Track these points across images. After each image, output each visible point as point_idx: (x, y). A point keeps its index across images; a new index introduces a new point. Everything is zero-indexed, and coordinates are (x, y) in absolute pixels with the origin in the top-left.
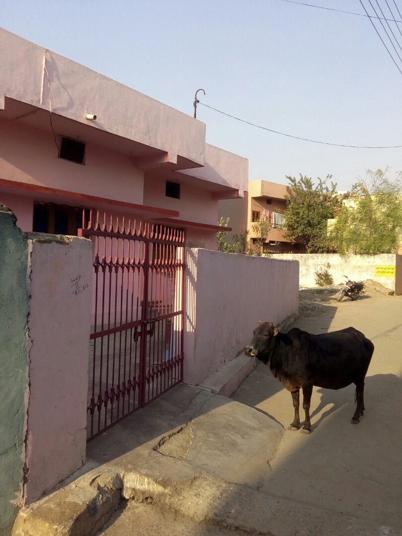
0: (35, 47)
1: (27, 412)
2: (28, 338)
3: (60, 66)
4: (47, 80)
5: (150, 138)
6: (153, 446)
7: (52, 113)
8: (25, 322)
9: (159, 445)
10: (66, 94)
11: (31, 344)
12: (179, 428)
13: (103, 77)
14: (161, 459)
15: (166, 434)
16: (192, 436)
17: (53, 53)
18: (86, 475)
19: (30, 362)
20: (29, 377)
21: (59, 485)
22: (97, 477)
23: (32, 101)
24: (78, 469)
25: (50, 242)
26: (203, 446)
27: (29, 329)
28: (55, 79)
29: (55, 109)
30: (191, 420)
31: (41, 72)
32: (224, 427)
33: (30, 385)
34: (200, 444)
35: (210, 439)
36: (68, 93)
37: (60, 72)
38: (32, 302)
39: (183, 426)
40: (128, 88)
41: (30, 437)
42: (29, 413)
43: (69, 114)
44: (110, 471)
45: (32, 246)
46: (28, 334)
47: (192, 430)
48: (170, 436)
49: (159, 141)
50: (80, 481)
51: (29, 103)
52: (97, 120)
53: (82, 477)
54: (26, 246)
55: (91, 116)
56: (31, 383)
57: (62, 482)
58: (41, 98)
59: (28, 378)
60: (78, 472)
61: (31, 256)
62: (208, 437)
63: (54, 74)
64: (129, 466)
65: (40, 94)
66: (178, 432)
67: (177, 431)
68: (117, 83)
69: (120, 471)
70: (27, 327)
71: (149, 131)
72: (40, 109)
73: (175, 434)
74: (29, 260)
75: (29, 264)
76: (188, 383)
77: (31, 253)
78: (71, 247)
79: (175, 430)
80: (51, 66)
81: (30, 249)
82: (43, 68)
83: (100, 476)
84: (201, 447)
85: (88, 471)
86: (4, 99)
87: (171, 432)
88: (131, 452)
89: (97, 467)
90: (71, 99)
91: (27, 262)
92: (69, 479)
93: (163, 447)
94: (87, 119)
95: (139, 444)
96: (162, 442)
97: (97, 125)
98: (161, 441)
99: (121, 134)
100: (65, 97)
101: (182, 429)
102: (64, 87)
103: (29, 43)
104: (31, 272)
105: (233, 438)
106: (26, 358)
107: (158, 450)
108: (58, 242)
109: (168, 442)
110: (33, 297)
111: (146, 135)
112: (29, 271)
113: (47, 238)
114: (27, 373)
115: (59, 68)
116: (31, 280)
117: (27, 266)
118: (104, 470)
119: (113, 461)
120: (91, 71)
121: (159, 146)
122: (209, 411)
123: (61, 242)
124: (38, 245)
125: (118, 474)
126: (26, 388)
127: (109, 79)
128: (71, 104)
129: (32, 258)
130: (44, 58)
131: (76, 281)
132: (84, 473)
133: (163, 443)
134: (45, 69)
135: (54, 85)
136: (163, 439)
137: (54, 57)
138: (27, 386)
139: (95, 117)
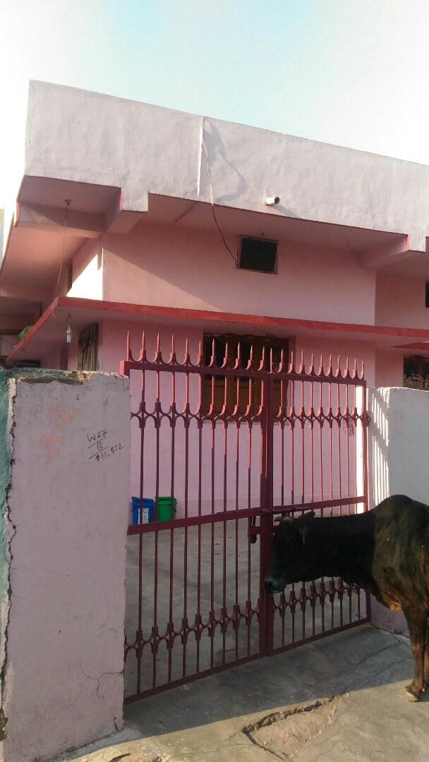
0: (188, 117)
1: (6, 633)
2: (7, 522)
3: (225, 135)
4: (207, 160)
5: (373, 217)
6: (247, 724)
7: (214, 205)
8: (3, 498)
9: (260, 724)
10: (235, 173)
11: (12, 532)
12: (313, 703)
13: (292, 139)
14: (246, 750)
15: (281, 710)
16: (330, 721)
17: (214, 120)
18: (111, 747)
19: (12, 557)
20: (9, 580)
21: (65, 754)
22: (123, 756)
23: (186, 193)
24: (107, 737)
25: (48, 380)
26: (340, 744)
27: (9, 508)
28: (219, 156)
29: (218, 199)
30: (343, 693)
31: (198, 150)
32: (404, 716)
33: (10, 592)
34: (337, 738)
35: (361, 733)
36: (238, 172)
37: (225, 145)
38: (16, 469)
39: (321, 700)
40: (334, 146)
41: (10, 671)
42: (9, 635)
43: (239, 203)
44: (148, 750)
45: (15, 387)
46: (8, 517)
47: (336, 711)
48: (287, 714)
49: (390, 219)
50: (97, 755)
51: (181, 197)
52: (282, 203)
53: (103, 750)
54: (6, 387)
55: (271, 200)
56: (12, 589)
57: (73, 750)
58: (199, 186)
59: (8, 582)
60: (103, 741)
61: (14, 402)
62: (361, 728)
63: (217, 149)
64: (185, 750)
65: (196, 181)
66: (308, 709)
67: (305, 706)
68: (316, 142)
69: (165, 754)
70: (6, 505)
71: (371, 206)
72: (197, 202)
73: (300, 711)
74: (11, 407)
75: (10, 414)
76: (380, 627)
77: (14, 398)
78: (87, 387)
79: (305, 705)
80: (211, 139)
81: (12, 392)
82: (201, 144)
83: (129, 754)
84: (335, 744)
85: (117, 743)
86: (147, 196)
87: (292, 707)
88: (204, 727)
89: (135, 739)
90: (242, 180)
91: (7, 411)
92: (85, 748)
93: (264, 730)
94: (268, 205)
95: (226, 714)
96: (267, 720)
97: (280, 211)
98: (265, 718)
99: (322, 217)
100: (233, 179)
101: (317, 705)
102: (232, 165)
103: (181, 113)
104: (14, 424)
105: (414, 739)
106: (4, 552)
107: (251, 733)
108: (62, 381)
109: (279, 722)
110: (17, 462)
111: (367, 213)
112: (10, 423)
113: (44, 375)
114: (6, 573)
115: (223, 140)
116: (14, 437)
117: (7, 416)
118: (140, 748)
119: (165, 737)
120: (273, 133)
121: (391, 227)
122: (390, 682)
123: (71, 381)
124: (27, 386)
125: (158, 758)
126: (3, 596)
127: (301, 140)
128: (242, 187)
129: (15, 404)
130: (202, 130)
131: (97, 439)
132: (111, 745)
133: (269, 723)
134: (202, 145)
135: (216, 165)
136: (272, 715)
137: (216, 125)
138: (6, 593)
139: (277, 200)
